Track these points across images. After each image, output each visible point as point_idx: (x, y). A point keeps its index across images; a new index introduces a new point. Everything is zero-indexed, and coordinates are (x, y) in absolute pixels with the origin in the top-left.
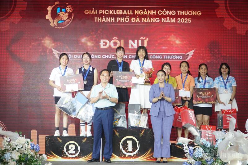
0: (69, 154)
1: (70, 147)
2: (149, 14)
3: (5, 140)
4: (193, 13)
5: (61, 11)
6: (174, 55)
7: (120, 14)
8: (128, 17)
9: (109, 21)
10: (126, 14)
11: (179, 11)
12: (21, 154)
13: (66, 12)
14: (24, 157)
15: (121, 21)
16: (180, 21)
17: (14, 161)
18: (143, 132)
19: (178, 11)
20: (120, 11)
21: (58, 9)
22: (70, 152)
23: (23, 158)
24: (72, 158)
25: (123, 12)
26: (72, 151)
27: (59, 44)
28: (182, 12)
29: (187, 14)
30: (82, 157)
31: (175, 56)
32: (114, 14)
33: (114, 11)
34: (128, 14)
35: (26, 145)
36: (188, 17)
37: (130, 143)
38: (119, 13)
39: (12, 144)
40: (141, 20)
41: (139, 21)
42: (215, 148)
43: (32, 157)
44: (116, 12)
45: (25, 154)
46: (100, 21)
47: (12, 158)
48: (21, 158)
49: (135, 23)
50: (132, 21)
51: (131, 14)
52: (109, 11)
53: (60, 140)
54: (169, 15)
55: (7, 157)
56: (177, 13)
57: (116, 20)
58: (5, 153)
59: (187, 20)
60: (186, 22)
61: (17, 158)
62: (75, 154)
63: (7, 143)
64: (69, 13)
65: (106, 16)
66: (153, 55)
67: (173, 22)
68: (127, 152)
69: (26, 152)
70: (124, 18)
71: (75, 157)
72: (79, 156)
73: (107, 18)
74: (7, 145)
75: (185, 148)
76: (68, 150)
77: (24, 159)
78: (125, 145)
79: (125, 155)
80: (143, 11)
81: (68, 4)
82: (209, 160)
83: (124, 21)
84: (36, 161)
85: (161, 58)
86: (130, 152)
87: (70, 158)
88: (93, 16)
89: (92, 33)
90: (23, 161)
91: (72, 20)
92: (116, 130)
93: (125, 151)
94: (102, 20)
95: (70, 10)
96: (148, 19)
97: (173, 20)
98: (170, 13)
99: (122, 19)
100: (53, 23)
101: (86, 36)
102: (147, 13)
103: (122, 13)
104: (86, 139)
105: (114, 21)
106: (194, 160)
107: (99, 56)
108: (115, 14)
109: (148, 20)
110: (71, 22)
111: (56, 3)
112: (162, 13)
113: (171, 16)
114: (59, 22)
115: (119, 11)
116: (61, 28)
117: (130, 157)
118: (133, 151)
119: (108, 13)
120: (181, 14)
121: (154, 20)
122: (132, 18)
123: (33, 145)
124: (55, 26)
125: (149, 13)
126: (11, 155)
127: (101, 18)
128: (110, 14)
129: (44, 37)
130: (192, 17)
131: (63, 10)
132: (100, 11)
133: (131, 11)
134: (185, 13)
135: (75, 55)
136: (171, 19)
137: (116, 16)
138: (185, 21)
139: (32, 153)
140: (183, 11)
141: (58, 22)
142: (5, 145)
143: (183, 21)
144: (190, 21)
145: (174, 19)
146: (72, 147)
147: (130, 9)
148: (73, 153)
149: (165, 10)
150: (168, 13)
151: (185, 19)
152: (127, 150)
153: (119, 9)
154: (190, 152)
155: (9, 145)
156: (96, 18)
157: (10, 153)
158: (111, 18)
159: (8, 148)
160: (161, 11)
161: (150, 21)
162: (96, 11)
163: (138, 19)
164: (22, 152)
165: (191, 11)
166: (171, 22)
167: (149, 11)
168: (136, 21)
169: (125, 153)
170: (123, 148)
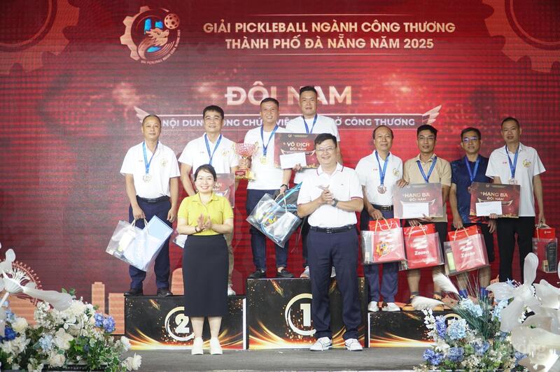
0: (175, 334)
1: (178, 318)
2: (342, 31)
3: (40, 309)
4: (437, 27)
5: (153, 27)
6: (398, 117)
7: (280, 31)
8: (298, 38)
9: (257, 46)
10: (294, 31)
11: (406, 24)
12: (74, 336)
13: (164, 28)
14: (80, 343)
15: (283, 47)
16: (410, 45)
17: (60, 352)
18: (333, 286)
19: (404, 24)
20: (280, 24)
21: (148, 22)
22: (178, 330)
23: (79, 345)
24: (183, 342)
25: (287, 27)
26: (182, 328)
27: (151, 97)
28: (414, 25)
29: (424, 31)
31: (399, 120)
32: (268, 31)
33: (268, 24)
34: (298, 30)
35: (86, 317)
36: (426, 35)
37: (306, 308)
38: (278, 29)
39: (54, 317)
40: (325, 43)
41: (322, 47)
42: (492, 320)
43: (99, 343)
44: (271, 28)
45: (82, 338)
46: (236, 46)
47: (56, 348)
48: (75, 347)
49: (313, 50)
50: (307, 47)
51: (305, 31)
52: (257, 25)
53: (156, 305)
54: (386, 33)
55: (45, 345)
56: (403, 27)
57: (271, 44)
58: (40, 335)
59: (424, 44)
60: (422, 46)
61: (67, 347)
62: (189, 335)
63: (45, 315)
64: (171, 31)
65: (251, 36)
66: (351, 119)
67: (394, 47)
68: (300, 328)
69: (85, 333)
70: (288, 40)
71: (189, 341)
73: (253, 41)
74: (45, 319)
75: (427, 318)
76: (173, 325)
77: (81, 349)
78: (297, 314)
79: (296, 335)
80: (328, 24)
81: (168, 11)
82: (480, 345)
83: (288, 47)
84: (108, 351)
85: (370, 124)
86: (307, 329)
87: (178, 342)
88: (223, 36)
89: (220, 74)
90: (80, 353)
91: (176, 46)
92: (277, 281)
93: (296, 326)
94: (241, 46)
95: (173, 23)
96: (341, 40)
97: (395, 43)
98: (389, 27)
99: (286, 41)
100: (137, 52)
101: (208, 80)
102: (337, 29)
103: (285, 29)
105: (267, 47)
106: (448, 346)
107: (237, 123)
108: (270, 31)
109: (341, 44)
110: (174, 50)
111: (143, 9)
112: (370, 27)
113: (390, 35)
114: (149, 51)
115: (278, 26)
116: (152, 62)
117: (307, 338)
119: (255, 29)
120: (411, 31)
121: (352, 43)
122: (307, 40)
123: (99, 318)
124: (141, 59)
125: (344, 29)
126: (53, 341)
127: (239, 40)
128: (259, 31)
129: (117, 82)
130: (436, 36)
131: (158, 24)
132: (237, 24)
133: (304, 24)
134: (420, 27)
135: (184, 121)
136: (391, 40)
137: (271, 36)
138: (420, 44)
139: (99, 334)
140: (416, 24)
142: (39, 319)
143: (415, 45)
144: (430, 43)
145: (397, 40)
146: (182, 320)
147: (301, 20)
148: (184, 333)
149: (376, 22)
150: (383, 27)
151: (421, 41)
152: (300, 324)
153: (279, 20)
154: (439, 327)
155: (49, 317)
156: (228, 41)
157: (51, 336)
158: (262, 40)
159: (47, 324)
160: (369, 25)
161: (346, 45)
162: (229, 25)
163: (319, 41)
164: (75, 334)
165: (432, 24)
166: (391, 47)
167: (342, 24)
168: (315, 47)
169: (296, 330)
170: (292, 321)
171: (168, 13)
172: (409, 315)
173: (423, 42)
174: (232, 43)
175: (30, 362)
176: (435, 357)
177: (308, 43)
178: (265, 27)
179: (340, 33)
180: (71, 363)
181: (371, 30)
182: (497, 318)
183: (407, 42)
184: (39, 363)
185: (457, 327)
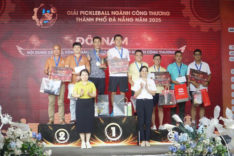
0: (59, 140)
1: (60, 134)
2: (124, 14)
3: (10, 130)
4: (163, 13)
5: (46, 12)
7: (99, 14)
8: (106, 18)
9: (89, 21)
10: (104, 14)
11: (150, 12)
12: (24, 142)
13: (51, 13)
14: (26, 145)
15: (100, 21)
16: (152, 21)
17: (18, 149)
18: (125, 120)
20: (99, 12)
22: (60, 139)
24: (62, 144)
25: (101, 13)
26: (62, 138)
27: (45, 41)
28: (153, 12)
29: (157, 15)
30: (71, 143)
32: (94, 14)
33: (93, 12)
34: (106, 14)
35: (27, 134)
36: (158, 17)
37: (113, 129)
38: (97, 14)
39: (15, 134)
41: (116, 21)
42: (197, 133)
43: (34, 145)
44: (95, 13)
45: (27, 142)
46: (80, 20)
47: (17, 147)
48: (24, 147)
49: (112, 22)
50: (110, 21)
51: (108, 14)
52: (89, 12)
53: (51, 128)
54: (141, 16)
55: (13, 146)
56: (148, 13)
57: (95, 20)
58: (9, 142)
60: (156, 21)
61: (21, 147)
62: (65, 140)
63: (12, 133)
64: (53, 14)
65: (86, 17)
67: (145, 21)
68: (111, 137)
70: (102, 18)
71: (65, 143)
72: (69, 142)
74: (12, 135)
76: (58, 136)
77: (27, 147)
78: (110, 131)
79: (109, 140)
80: (118, 12)
81: (52, 6)
82: (192, 144)
83: (102, 21)
84: (38, 148)
86: (114, 137)
87: (61, 144)
89: (74, 32)
90: (26, 149)
91: (56, 20)
92: (101, 118)
94: (82, 20)
95: (54, 11)
96: (124, 18)
97: (146, 20)
98: (143, 13)
99: (101, 19)
100: (39, 23)
101: (69, 34)
104: (74, 126)
105: (93, 21)
106: (180, 144)
109: (124, 20)
110: (55, 22)
113: (144, 17)
115: (98, 12)
116: (46, 27)
117: (114, 141)
118: (117, 136)
119: (88, 14)
120: (152, 15)
121: (128, 20)
122: (110, 18)
123: (34, 134)
124: (41, 26)
126: (16, 144)
127: (82, 18)
128: (90, 14)
130: (162, 17)
131: (48, 11)
132: (81, 12)
133: (108, 12)
134: (156, 13)
136: (144, 19)
137: (95, 17)
138: (156, 20)
139: (34, 142)
141: (44, 22)
142: (9, 135)
143: (154, 21)
144: (160, 20)
145: (146, 19)
146: (62, 134)
147: (107, 10)
148: (63, 139)
149: (138, 11)
150: (141, 13)
151: (156, 19)
152: (111, 136)
153: (98, 10)
154: (175, 137)
156: (77, 18)
157: (14, 142)
158: (91, 18)
159: (13, 137)
160: (135, 12)
162: (77, 12)
163: (114, 19)
165: (160, 12)
166: (144, 21)
167: (124, 12)
168: (113, 21)
169: (109, 138)
170: (108, 134)
171: (52, 7)
172: (156, 131)
173: (157, 19)
174: (79, 19)
175: (5, 153)
176: (174, 149)
177: (110, 19)
178: (92, 13)
179: (123, 15)
180: (22, 154)
181: (136, 14)
182: (200, 133)
183: (150, 19)
184: (9, 154)
185: (184, 136)
